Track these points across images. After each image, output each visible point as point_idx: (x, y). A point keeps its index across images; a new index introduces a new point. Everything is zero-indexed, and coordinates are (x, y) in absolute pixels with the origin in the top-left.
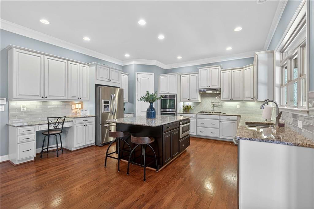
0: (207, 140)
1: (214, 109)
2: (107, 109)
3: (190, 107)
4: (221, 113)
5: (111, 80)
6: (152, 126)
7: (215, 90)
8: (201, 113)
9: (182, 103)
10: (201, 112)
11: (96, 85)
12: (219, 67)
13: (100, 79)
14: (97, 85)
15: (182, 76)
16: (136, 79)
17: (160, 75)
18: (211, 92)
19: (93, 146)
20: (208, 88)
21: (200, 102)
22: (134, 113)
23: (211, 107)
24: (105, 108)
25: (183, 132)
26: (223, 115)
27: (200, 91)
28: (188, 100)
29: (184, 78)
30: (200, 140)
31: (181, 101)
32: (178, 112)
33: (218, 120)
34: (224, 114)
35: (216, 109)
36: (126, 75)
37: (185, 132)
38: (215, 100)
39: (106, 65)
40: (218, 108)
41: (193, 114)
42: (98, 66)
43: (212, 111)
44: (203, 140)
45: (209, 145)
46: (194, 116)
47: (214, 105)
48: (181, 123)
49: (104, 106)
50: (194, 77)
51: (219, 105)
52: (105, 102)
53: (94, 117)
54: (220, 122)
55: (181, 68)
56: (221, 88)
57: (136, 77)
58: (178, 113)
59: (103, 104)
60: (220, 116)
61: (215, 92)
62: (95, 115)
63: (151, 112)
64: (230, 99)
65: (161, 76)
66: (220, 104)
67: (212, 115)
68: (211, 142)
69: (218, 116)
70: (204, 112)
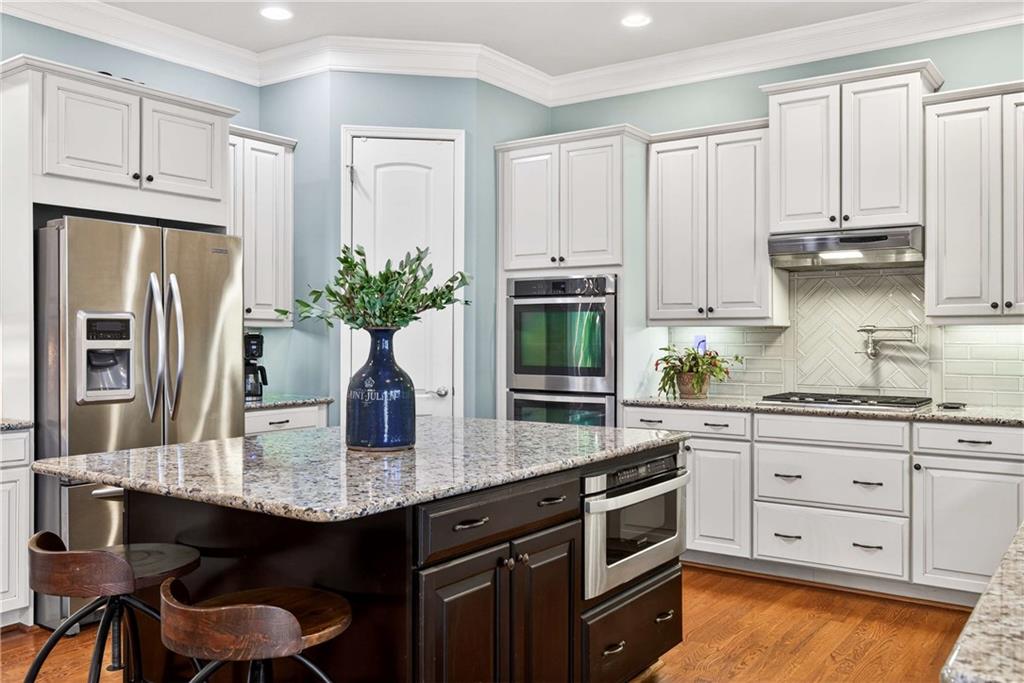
0: (826, 596)
1: (876, 371)
2: (117, 377)
3: (712, 361)
4: (928, 401)
5: (150, 179)
6: (312, 517)
7: (884, 238)
8: (787, 402)
9: (658, 337)
10: (785, 398)
11: (37, 207)
12: (915, 79)
13: (66, 168)
14: (44, 213)
15: (654, 148)
16: (345, 174)
17: (510, 144)
18: (853, 255)
19: (18, 629)
20: (836, 225)
21: (783, 329)
22: (328, 403)
23: (860, 358)
24: (103, 367)
25: (617, 549)
26: (939, 421)
27: (778, 246)
28: (693, 313)
29: (670, 162)
30: (773, 600)
31: (651, 321)
32: (628, 392)
33: (906, 457)
34: (952, 415)
35: (897, 379)
36: (280, 149)
37: (632, 546)
38: (886, 313)
39: (116, 78)
40: (908, 368)
41: (725, 409)
42: (50, 78)
43: (862, 387)
44: (795, 594)
45: (835, 632)
46: (738, 423)
47: (877, 351)
48: (595, 483)
49: (90, 352)
50: (733, 157)
51: (917, 350)
52: (95, 329)
53: (28, 427)
54: (918, 467)
55: (653, 91)
56: (924, 229)
57: (345, 160)
58: (626, 404)
59: (85, 344)
60: (917, 425)
61: (893, 258)
62: (28, 417)
63: (378, 405)
64: (995, 306)
65: (512, 154)
66: (921, 339)
67: (857, 416)
68: (852, 613)
69: (905, 425)
70: (802, 398)
